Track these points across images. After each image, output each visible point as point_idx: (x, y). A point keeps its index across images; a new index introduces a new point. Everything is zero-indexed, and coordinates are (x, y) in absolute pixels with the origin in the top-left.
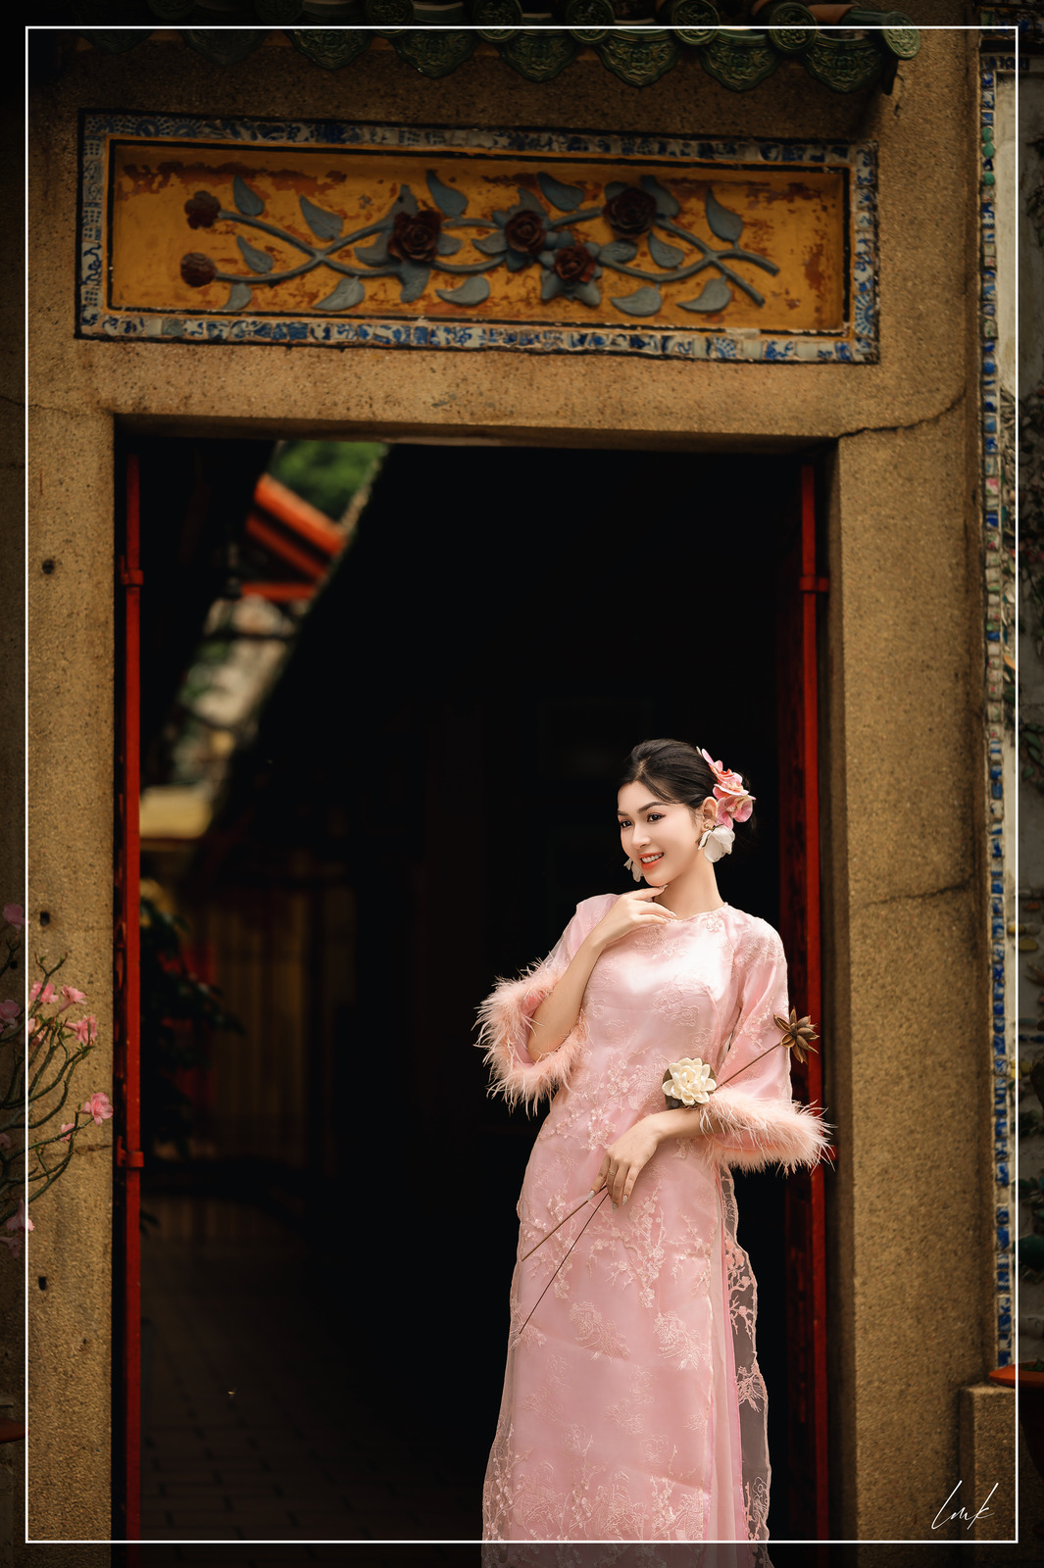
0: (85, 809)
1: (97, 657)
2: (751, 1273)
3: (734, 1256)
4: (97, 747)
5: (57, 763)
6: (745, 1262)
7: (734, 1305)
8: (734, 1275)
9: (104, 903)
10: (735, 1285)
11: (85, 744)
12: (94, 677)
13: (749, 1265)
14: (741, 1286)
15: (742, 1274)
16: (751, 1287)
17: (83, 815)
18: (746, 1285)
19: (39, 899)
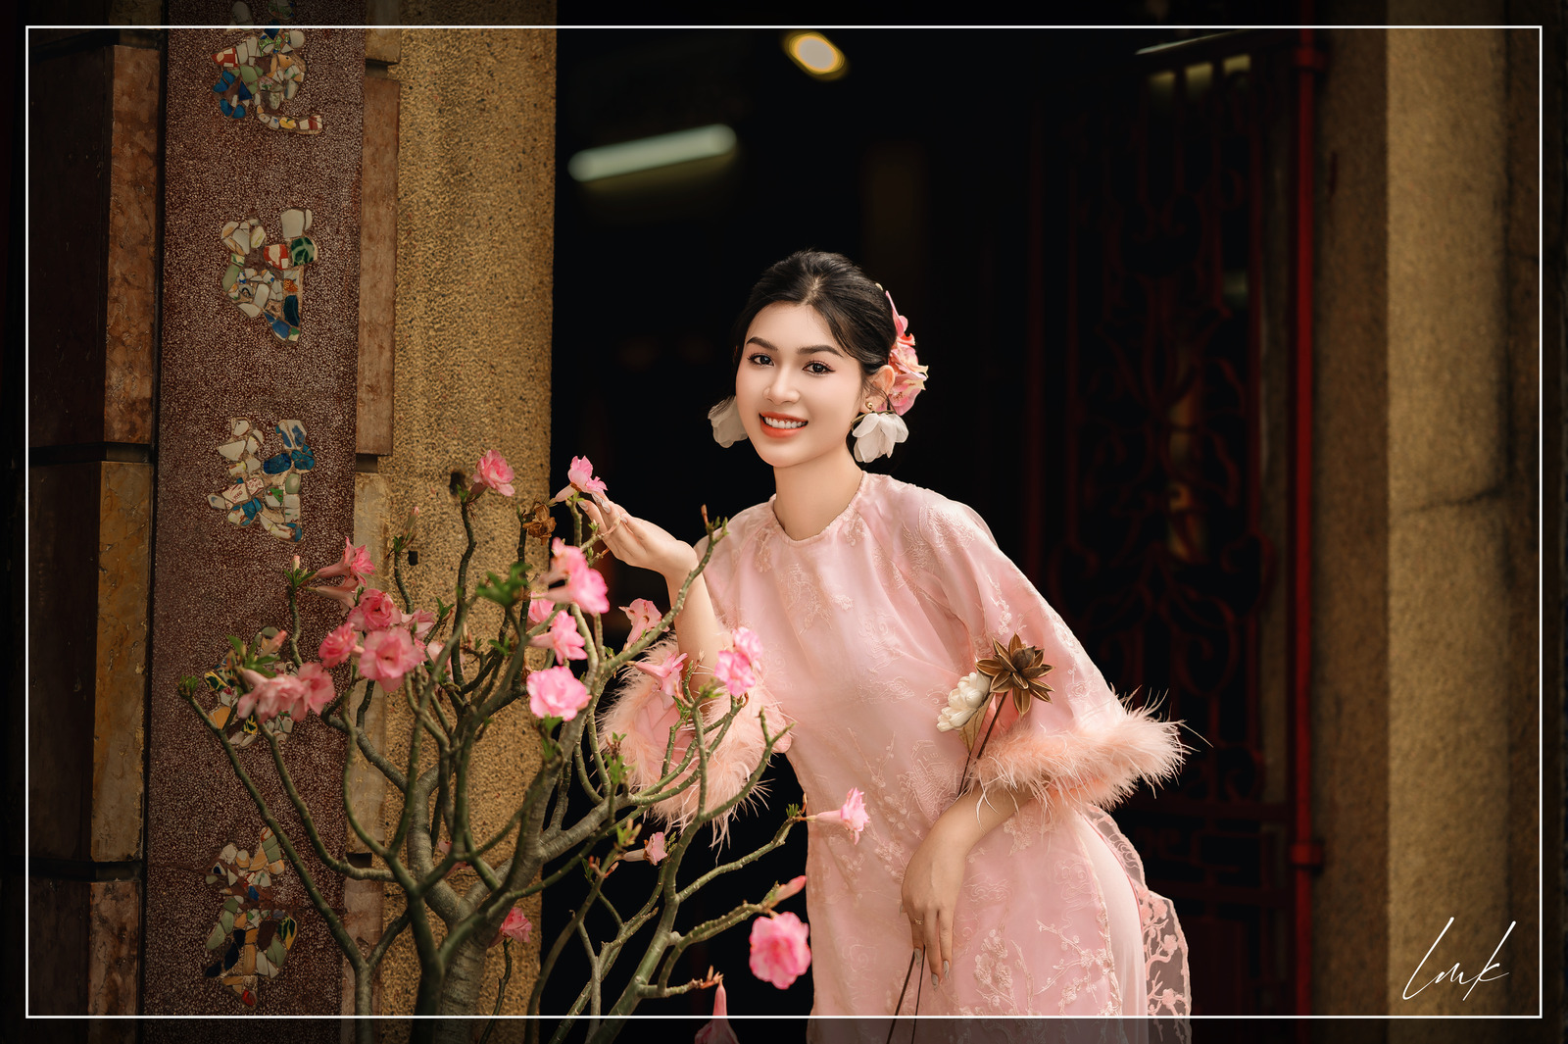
0: (515, 305)
1: (535, 57)
2: (1178, 927)
3: (1151, 906)
4: (532, 205)
5: (479, 227)
6: (1169, 912)
7: (1155, 989)
8: (1152, 935)
9: (538, 462)
10: (1154, 952)
11: (516, 197)
12: (531, 89)
13: (1175, 915)
14: (1164, 953)
15: (1164, 932)
16: (1178, 953)
17: (513, 314)
18: (1171, 952)
19: (452, 449)
